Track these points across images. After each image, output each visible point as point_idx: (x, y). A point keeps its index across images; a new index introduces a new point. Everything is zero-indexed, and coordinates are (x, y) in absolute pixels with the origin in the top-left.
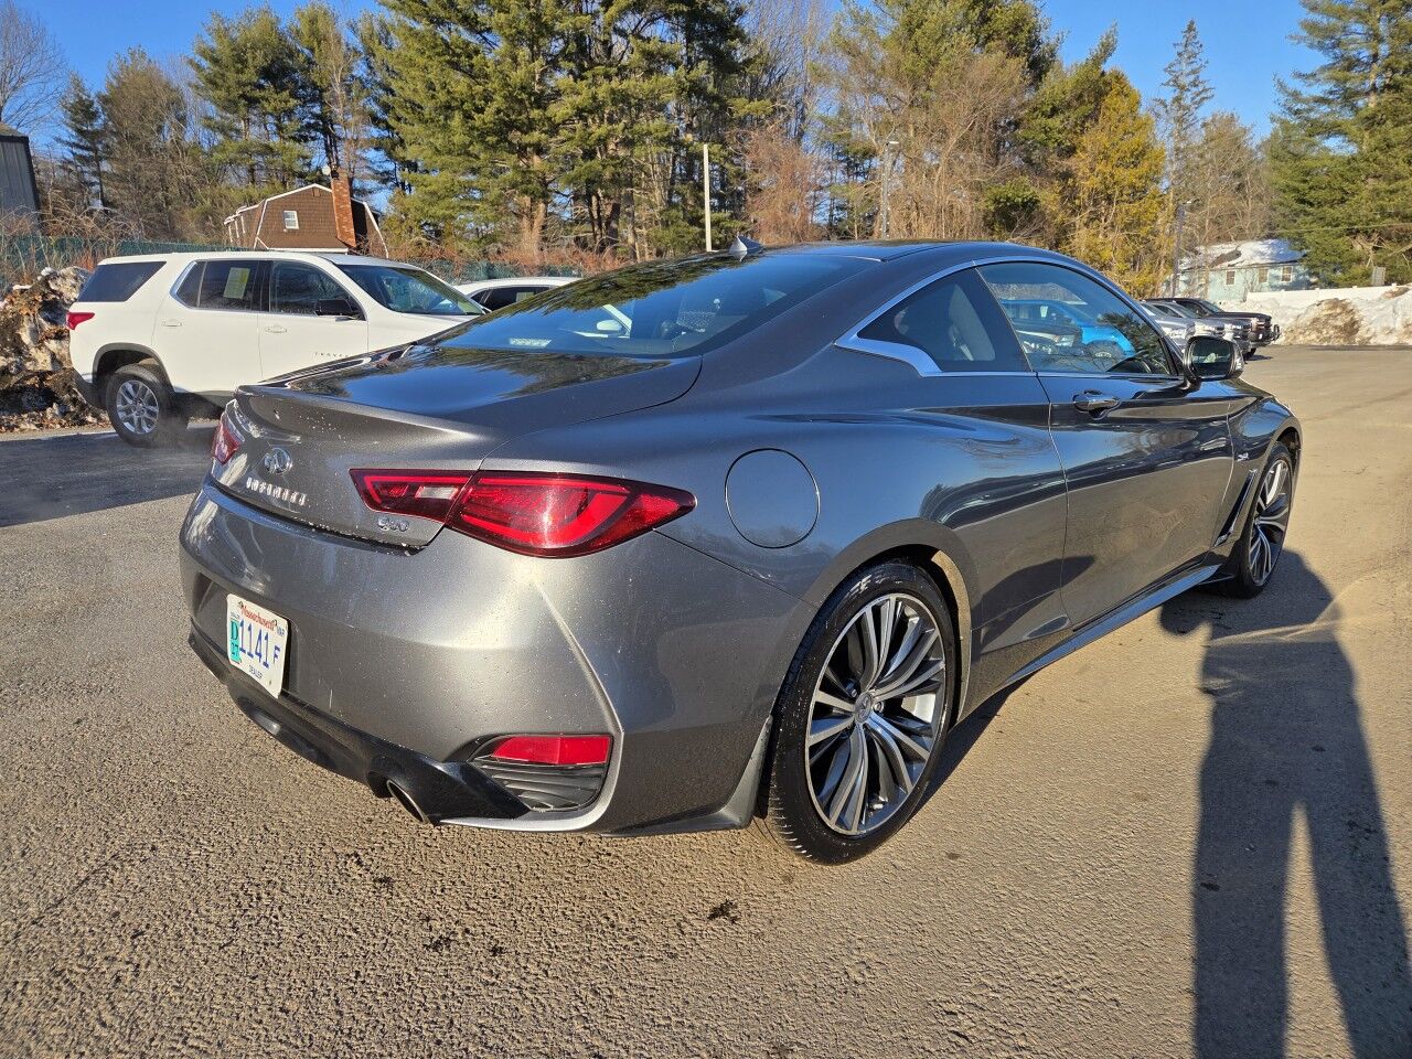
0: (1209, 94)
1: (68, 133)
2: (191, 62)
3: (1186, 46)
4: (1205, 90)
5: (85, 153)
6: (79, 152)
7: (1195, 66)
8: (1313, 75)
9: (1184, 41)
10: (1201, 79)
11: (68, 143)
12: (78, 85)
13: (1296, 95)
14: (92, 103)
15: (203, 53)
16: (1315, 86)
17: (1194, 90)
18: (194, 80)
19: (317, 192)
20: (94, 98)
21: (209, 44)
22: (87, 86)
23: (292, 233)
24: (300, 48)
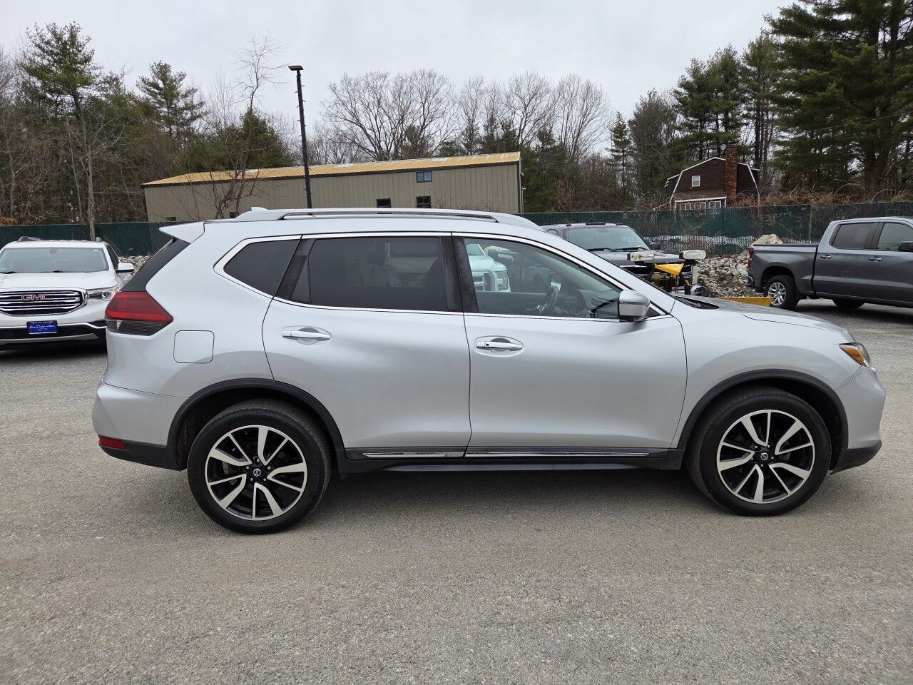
1: (610, 144)
2: (676, 92)
5: (618, 154)
6: (616, 154)
11: (612, 150)
12: (619, 116)
14: (625, 126)
15: (681, 86)
18: (677, 102)
19: (716, 162)
20: (626, 123)
21: (687, 79)
22: (623, 117)
23: (695, 189)
24: (748, 67)
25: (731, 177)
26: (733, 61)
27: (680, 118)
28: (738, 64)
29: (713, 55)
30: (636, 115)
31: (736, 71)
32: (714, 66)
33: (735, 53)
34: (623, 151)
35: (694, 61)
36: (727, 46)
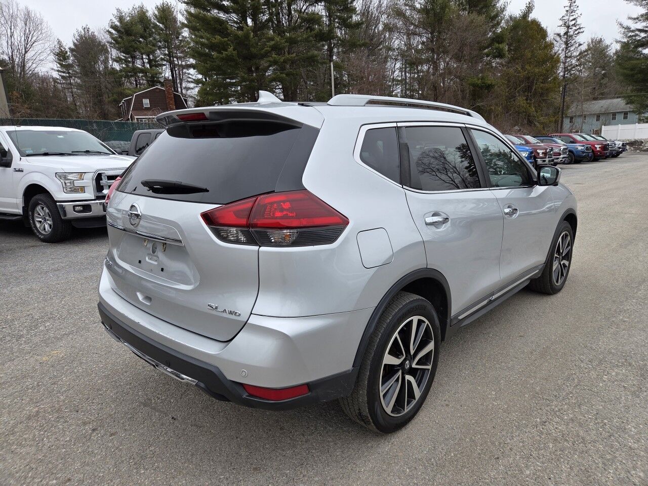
0: (582, 30)
1: (56, 66)
2: (108, 31)
3: (570, 7)
4: (580, 28)
5: (64, 75)
7: (574, 17)
8: (637, 18)
9: (569, 5)
10: (578, 23)
11: (58, 71)
12: (59, 42)
13: (628, 28)
14: (66, 52)
15: (112, 27)
16: (639, 23)
17: (574, 28)
18: (110, 40)
19: (158, 90)
20: (68, 50)
21: (116, 23)
22: (64, 44)
23: (147, 109)
24: (158, 23)
25: (171, 102)
26: (146, 16)
27: (114, 53)
28: (150, 20)
29: (131, 9)
30: (75, 44)
31: (150, 25)
32: (132, 17)
33: (147, 11)
34: (69, 73)
35: (118, 10)
36: (140, 4)
